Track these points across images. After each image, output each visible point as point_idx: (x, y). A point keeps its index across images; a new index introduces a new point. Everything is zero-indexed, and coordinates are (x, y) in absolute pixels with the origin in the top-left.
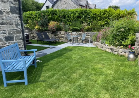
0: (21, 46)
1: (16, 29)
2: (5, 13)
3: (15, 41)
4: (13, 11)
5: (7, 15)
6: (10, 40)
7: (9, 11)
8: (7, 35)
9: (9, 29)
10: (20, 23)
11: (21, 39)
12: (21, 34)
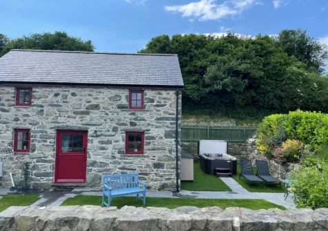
0: (172, 177)
1: (168, 155)
2: (157, 138)
3: (165, 169)
4: (168, 135)
5: (160, 141)
6: (159, 168)
7: (162, 135)
8: (156, 161)
9: (160, 155)
10: (175, 149)
11: (172, 168)
12: (175, 162)
